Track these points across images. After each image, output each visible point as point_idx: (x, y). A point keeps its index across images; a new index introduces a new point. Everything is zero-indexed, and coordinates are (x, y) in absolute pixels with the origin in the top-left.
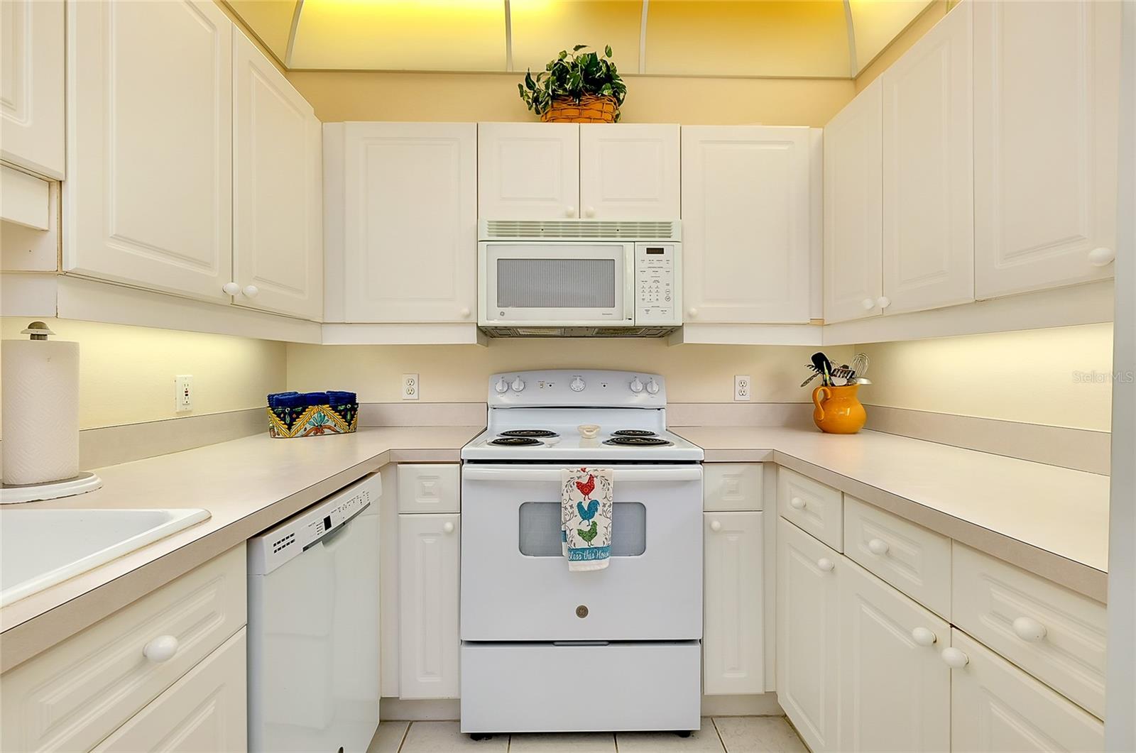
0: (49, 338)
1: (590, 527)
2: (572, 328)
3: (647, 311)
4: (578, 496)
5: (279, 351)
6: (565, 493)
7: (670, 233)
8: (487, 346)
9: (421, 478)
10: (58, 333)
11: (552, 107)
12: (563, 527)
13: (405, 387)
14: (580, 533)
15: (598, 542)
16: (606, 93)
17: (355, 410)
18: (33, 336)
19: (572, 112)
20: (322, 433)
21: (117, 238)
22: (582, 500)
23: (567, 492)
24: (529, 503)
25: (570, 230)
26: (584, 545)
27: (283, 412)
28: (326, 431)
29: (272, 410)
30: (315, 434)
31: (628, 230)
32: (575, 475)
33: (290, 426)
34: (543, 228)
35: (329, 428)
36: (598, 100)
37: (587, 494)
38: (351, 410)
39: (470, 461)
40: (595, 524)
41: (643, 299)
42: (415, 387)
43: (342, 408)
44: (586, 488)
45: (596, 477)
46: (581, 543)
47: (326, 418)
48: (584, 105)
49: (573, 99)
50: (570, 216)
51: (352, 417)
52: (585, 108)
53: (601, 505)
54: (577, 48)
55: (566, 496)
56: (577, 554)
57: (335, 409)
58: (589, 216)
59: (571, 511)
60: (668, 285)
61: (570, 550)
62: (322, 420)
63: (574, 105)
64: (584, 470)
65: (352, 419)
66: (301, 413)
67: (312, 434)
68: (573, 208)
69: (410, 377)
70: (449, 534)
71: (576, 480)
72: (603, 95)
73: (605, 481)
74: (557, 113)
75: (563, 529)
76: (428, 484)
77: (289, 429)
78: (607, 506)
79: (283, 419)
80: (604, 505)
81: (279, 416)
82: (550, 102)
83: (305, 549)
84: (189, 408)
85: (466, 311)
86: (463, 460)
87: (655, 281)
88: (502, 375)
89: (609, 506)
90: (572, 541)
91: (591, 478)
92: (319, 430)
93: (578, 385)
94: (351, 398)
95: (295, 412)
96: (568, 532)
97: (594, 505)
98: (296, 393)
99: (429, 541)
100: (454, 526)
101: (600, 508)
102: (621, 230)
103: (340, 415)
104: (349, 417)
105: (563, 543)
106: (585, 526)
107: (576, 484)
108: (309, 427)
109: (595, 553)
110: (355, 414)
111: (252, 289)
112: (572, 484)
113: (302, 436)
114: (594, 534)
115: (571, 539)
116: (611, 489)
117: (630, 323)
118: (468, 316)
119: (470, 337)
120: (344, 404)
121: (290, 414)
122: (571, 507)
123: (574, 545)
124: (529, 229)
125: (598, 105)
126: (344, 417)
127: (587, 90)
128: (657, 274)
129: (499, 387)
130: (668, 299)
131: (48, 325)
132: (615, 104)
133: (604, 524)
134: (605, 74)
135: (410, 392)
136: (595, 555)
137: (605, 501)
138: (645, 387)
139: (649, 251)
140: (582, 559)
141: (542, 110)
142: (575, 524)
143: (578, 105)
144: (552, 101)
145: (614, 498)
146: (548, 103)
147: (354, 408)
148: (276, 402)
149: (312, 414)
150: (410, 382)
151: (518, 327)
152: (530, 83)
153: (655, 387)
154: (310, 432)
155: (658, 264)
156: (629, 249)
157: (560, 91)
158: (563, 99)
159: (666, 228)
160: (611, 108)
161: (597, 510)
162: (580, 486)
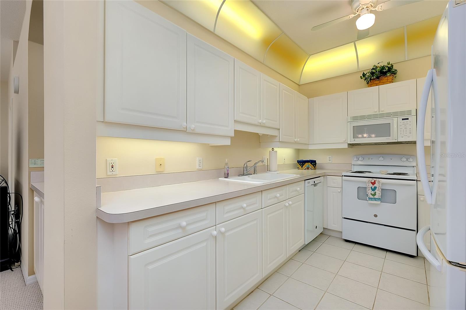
0: (274, 150)
2: (377, 143)
3: (402, 137)
4: (371, 185)
5: (298, 151)
7: (411, 113)
8: (352, 148)
13: (328, 159)
14: (371, 194)
15: (376, 197)
16: (388, 75)
18: (272, 150)
19: (378, 82)
24: (360, 187)
25: (375, 116)
26: (373, 197)
27: (301, 164)
28: (310, 169)
31: (395, 114)
33: (302, 167)
34: (367, 117)
35: (310, 168)
39: (345, 176)
41: (401, 134)
42: (331, 159)
43: (313, 164)
44: (373, 183)
45: (377, 181)
49: (377, 79)
50: (376, 112)
51: (315, 166)
52: (381, 80)
53: (378, 188)
54: (379, 63)
55: (368, 185)
56: (370, 199)
57: (311, 164)
58: (382, 111)
60: (410, 129)
61: (368, 198)
62: (309, 166)
64: (373, 179)
66: (304, 164)
68: (376, 109)
69: (330, 156)
70: (339, 192)
71: (370, 181)
73: (379, 182)
74: (372, 83)
75: (367, 193)
76: (334, 180)
77: (302, 168)
79: (301, 166)
80: (379, 188)
81: (300, 165)
83: (312, 185)
84: (285, 162)
85: (344, 140)
86: (343, 176)
87: (405, 128)
88: (356, 156)
89: (380, 188)
91: (375, 181)
92: (308, 168)
94: (315, 161)
97: (375, 188)
98: (303, 160)
101: (377, 189)
102: (392, 114)
105: (367, 196)
106: (373, 192)
107: (370, 183)
108: (306, 168)
109: (375, 199)
113: (304, 169)
114: (375, 195)
115: (369, 195)
117: (396, 141)
118: (345, 141)
119: (346, 146)
122: (369, 188)
123: (370, 197)
124: (363, 118)
125: (386, 78)
126: (313, 166)
127: (382, 75)
128: (406, 126)
129: (355, 159)
130: (410, 133)
132: (393, 76)
133: (378, 193)
134: (388, 70)
135: (330, 160)
136: (376, 200)
137: (379, 187)
138: (407, 160)
139: (403, 119)
140: (372, 200)
141: (368, 83)
142: (370, 192)
143: (379, 80)
144: (370, 81)
145: (382, 187)
146: (369, 81)
147: (316, 164)
148: (299, 162)
149: (307, 164)
150: (330, 158)
151: (359, 143)
152: (364, 75)
153: (411, 160)
154: (306, 169)
155: (407, 123)
156: (395, 120)
157: (373, 78)
158: (374, 79)
159: (409, 112)
160: (391, 77)
161: (376, 189)
162: (372, 183)
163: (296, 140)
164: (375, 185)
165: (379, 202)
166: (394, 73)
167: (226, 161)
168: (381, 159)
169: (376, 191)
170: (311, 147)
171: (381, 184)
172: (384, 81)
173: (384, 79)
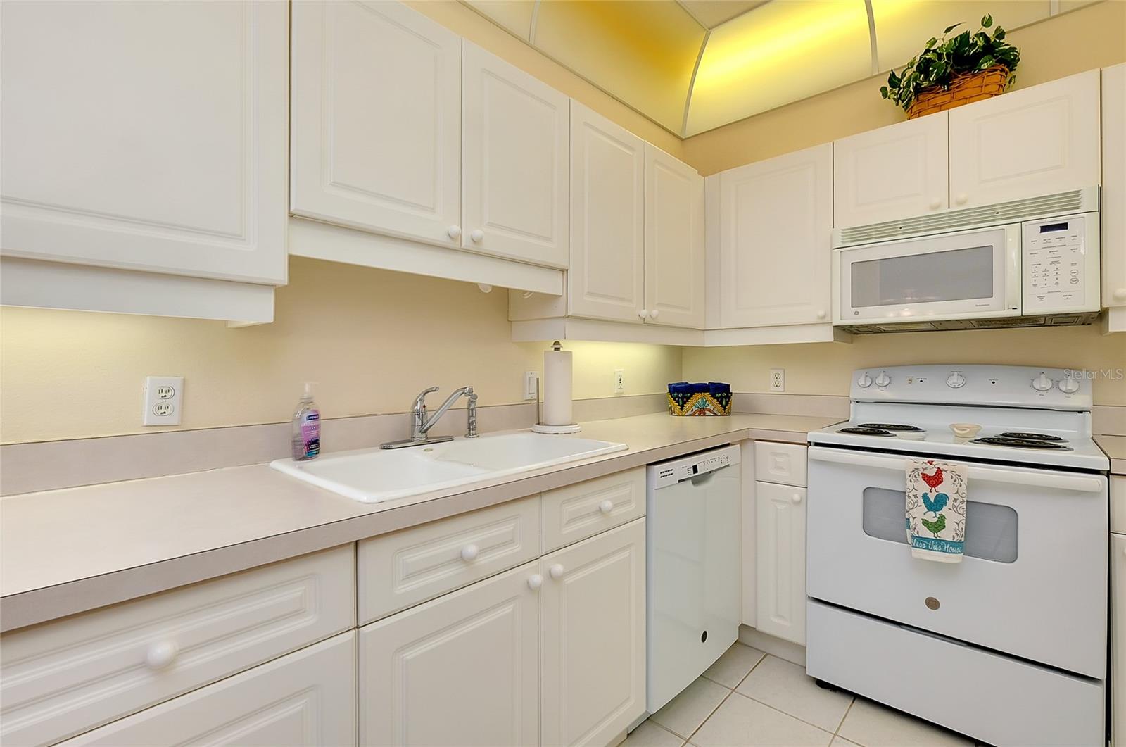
0: (561, 349)
1: (936, 519)
2: (940, 322)
3: (1041, 298)
4: (923, 487)
5: (677, 354)
6: (908, 482)
7: (1078, 204)
8: (852, 343)
9: (775, 454)
10: (565, 347)
11: (918, 100)
12: (907, 514)
13: (773, 380)
14: (925, 522)
15: (945, 535)
16: (984, 66)
17: (730, 398)
18: (555, 349)
19: (947, 98)
20: (705, 415)
21: (589, 293)
22: (928, 492)
23: (911, 481)
24: (874, 488)
25: (934, 223)
26: (930, 535)
27: (678, 397)
28: (708, 413)
29: (671, 394)
30: (699, 415)
31: (1013, 211)
32: (920, 466)
33: (682, 407)
34: (901, 226)
35: (710, 410)
36: (976, 76)
37: (934, 486)
38: (725, 397)
39: (817, 444)
40: (942, 517)
41: (1035, 285)
42: (781, 380)
43: (719, 395)
44: (934, 481)
45: (946, 471)
46: (926, 533)
47: (707, 403)
48: (957, 88)
49: (941, 87)
50: (937, 207)
51: (727, 403)
52: (958, 90)
53: (951, 499)
54: (948, 30)
55: (910, 485)
56: (920, 541)
57: (714, 396)
58: (960, 203)
59: (915, 500)
60: (1074, 265)
61: (913, 537)
62: (704, 405)
63: (943, 91)
64: (931, 463)
65: (726, 405)
66: (689, 398)
67: (697, 414)
68: (939, 198)
69: (777, 372)
70: (798, 503)
71: (922, 471)
72: (980, 70)
73: (957, 477)
74: (924, 105)
75: (907, 517)
76: (779, 459)
77: (682, 409)
78: (958, 502)
79: (678, 402)
80: (955, 500)
81: (674, 399)
82: (913, 98)
83: (680, 481)
84: (621, 391)
85: (821, 313)
86: (810, 443)
87: (1053, 263)
88: (866, 370)
89: (963, 502)
90: (915, 528)
91: (939, 471)
92: (702, 411)
93: (955, 381)
94: (726, 388)
95: (685, 397)
96: (911, 520)
97: (941, 500)
98: (687, 383)
99: (780, 506)
100: (801, 498)
101: (950, 503)
102: (1001, 212)
103: (718, 401)
104: (724, 403)
105: (907, 530)
106: (932, 517)
107: (921, 475)
108: (695, 409)
109: (941, 545)
110: (729, 401)
111: (655, 312)
112: (916, 474)
113: (690, 415)
114: (942, 527)
115: (914, 527)
116: (964, 487)
117: (1017, 313)
118: (824, 317)
119: (827, 336)
120: (721, 392)
121: (682, 398)
122: (916, 496)
123: (918, 533)
124: (886, 230)
125: (977, 81)
126: (721, 403)
128: (1057, 254)
129: (862, 382)
130: (1074, 281)
131: (561, 343)
132: (1003, 70)
133: (954, 519)
134: (983, 47)
135: (777, 385)
136: (943, 547)
137: (956, 496)
138: (1056, 385)
139: (1044, 229)
140: (927, 548)
141: (906, 107)
142: (919, 513)
143: (948, 90)
144: (916, 95)
145: (967, 495)
146: (910, 99)
147: (729, 396)
148: (674, 389)
149: (697, 399)
150: (777, 376)
151: (876, 325)
152: (894, 81)
153: (1071, 385)
154: (695, 413)
155: (1058, 242)
156: (1012, 232)
157: (926, 84)
158: (929, 90)
159: (1071, 200)
160: (996, 77)
161: (946, 504)
162: (925, 477)
163: (644, 313)
164: (941, 489)
165: (955, 558)
166: (1008, 61)
167: (307, 388)
168: (955, 379)
169: (944, 511)
170: (712, 341)
171: (967, 487)
172: (967, 93)
173: (970, 84)
